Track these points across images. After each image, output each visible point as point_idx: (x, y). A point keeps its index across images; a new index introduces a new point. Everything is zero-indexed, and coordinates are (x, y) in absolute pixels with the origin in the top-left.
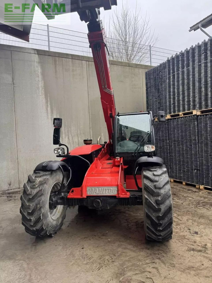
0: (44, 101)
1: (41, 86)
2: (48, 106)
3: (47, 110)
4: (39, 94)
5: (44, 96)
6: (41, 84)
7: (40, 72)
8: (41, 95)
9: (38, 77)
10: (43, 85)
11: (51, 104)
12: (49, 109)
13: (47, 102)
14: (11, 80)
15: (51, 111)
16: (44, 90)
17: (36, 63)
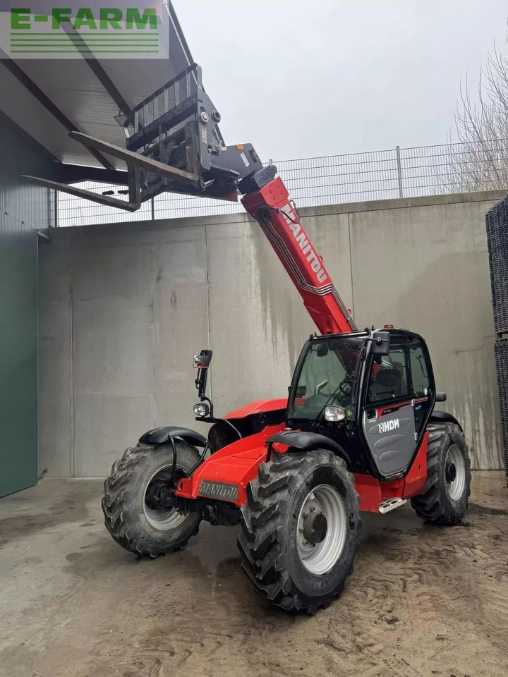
0: (260, 306)
1: (255, 280)
2: (266, 316)
3: (265, 323)
4: (251, 294)
5: (259, 297)
6: (255, 277)
7: (252, 253)
8: (254, 296)
9: (250, 263)
10: (258, 277)
11: (273, 312)
12: (269, 321)
13: (265, 310)
14: (204, 275)
15: (272, 325)
16: (259, 287)
17: (245, 238)
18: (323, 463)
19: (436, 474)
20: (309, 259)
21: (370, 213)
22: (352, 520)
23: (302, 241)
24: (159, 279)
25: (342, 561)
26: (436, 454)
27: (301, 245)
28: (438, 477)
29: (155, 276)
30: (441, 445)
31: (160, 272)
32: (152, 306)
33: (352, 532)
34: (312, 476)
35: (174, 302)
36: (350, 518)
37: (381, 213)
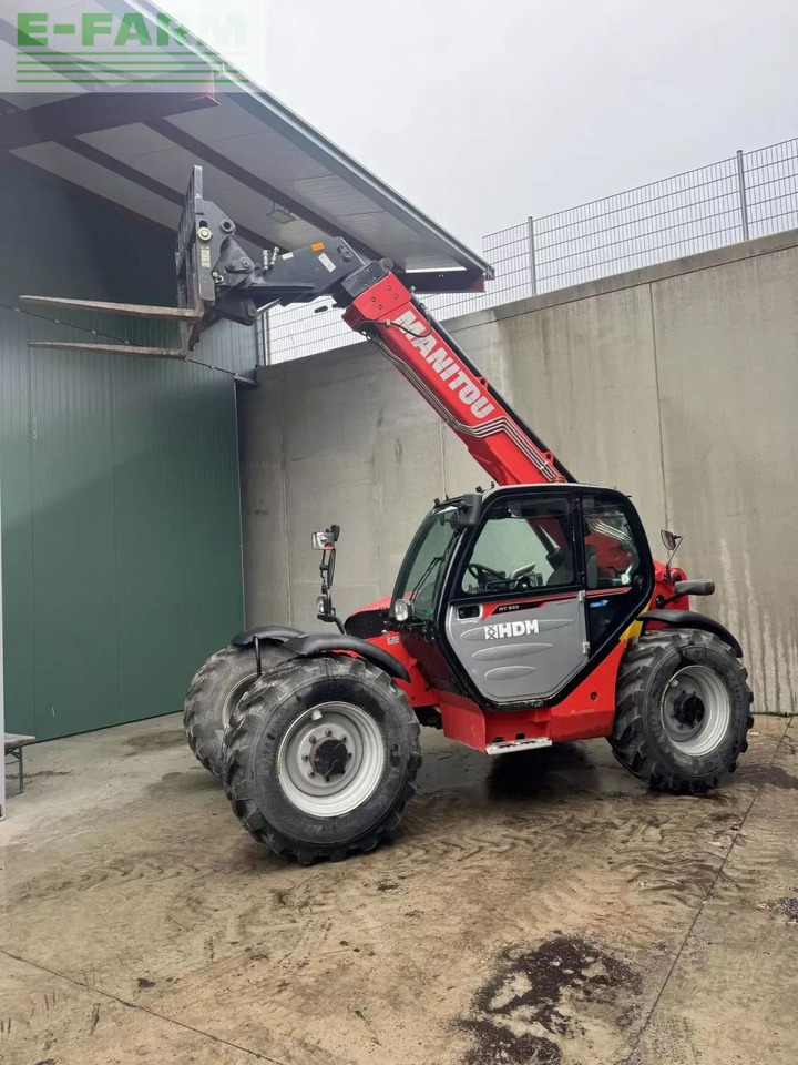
18: (335, 673)
19: (636, 710)
20: (453, 386)
21: (687, 277)
22: (395, 754)
23: (440, 360)
24: (380, 422)
25: (370, 806)
26: (639, 678)
27: (437, 368)
28: (639, 713)
29: (374, 419)
30: (654, 663)
31: (381, 412)
32: (372, 461)
33: (394, 769)
34: (309, 690)
35: (399, 453)
36: (392, 751)
37: (705, 274)
